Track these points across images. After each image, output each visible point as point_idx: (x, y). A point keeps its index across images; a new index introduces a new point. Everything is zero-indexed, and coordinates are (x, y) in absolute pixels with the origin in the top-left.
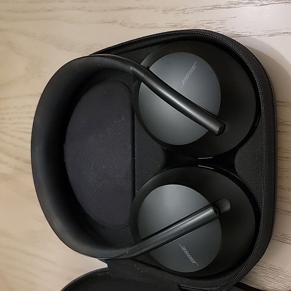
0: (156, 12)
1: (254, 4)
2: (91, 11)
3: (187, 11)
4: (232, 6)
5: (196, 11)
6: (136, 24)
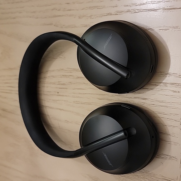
0: (75, 18)
1: (131, 12)
2: (37, 18)
3: (92, 17)
4: (118, 13)
5: (97, 17)
6: (64, 25)
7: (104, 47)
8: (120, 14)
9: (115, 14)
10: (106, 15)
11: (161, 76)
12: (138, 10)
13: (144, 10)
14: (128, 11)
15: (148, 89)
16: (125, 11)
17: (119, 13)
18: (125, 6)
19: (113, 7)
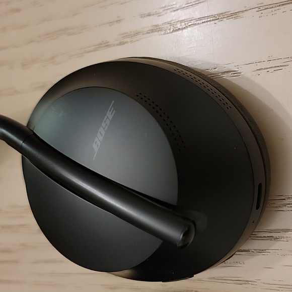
1: (162, 30)
3: (58, 60)
4: (126, 40)
5: (71, 57)
7: (94, 146)
8: (131, 42)
9: (117, 42)
10: (92, 48)
11: (284, 208)
12: (181, 21)
13: (200, 19)
14: (156, 29)
15: (248, 251)
16: (146, 29)
17: (129, 40)
18: (143, 16)
19: (111, 23)
